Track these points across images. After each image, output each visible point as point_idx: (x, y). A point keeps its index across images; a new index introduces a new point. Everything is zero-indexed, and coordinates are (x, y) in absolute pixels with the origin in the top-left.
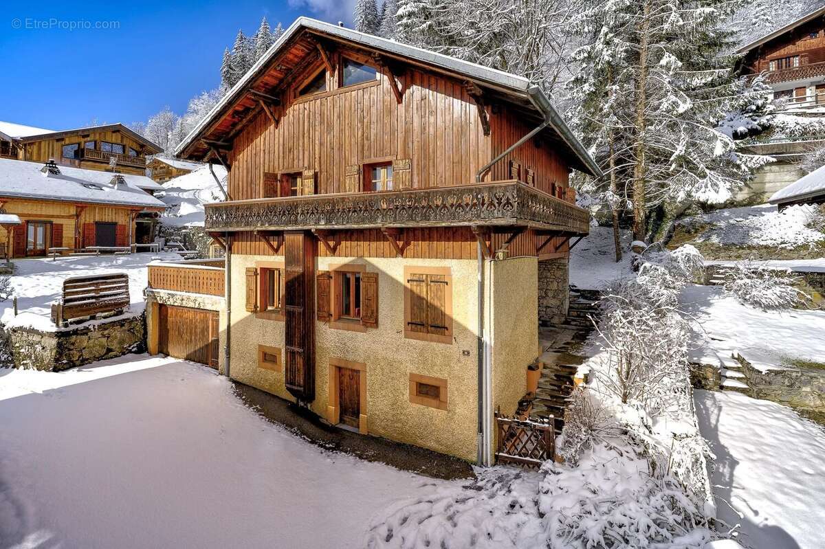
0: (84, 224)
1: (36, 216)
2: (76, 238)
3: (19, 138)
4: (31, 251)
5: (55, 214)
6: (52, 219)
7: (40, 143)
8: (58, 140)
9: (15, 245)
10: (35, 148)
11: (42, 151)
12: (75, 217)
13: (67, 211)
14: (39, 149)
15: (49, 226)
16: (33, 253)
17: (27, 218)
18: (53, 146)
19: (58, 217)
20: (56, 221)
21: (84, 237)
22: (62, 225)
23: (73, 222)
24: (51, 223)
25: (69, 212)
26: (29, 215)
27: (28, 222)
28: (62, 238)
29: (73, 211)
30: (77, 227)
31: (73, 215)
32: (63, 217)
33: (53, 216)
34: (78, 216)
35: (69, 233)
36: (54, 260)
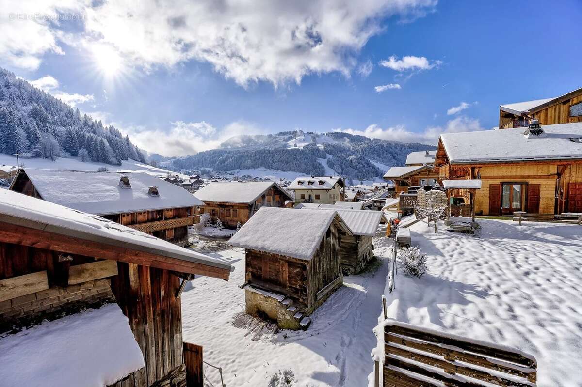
0: (569, 183)
1: (511, 177)
2: (556, 200)
3: (527, 111)
4: (506, 209)
5: (531, 174)
6: (527, 180)
7: (547, 109)
8: (564, 103)
9: (491, 204)
10: (542, 115)
11: (549, 116)
12: (556, 177)
13: (546, 171)
14: (546, 115)
15: (524, 186)
16: (508, 212)
17: (502, 180)
18: (559, 109)
19: (534, 177)
20: (532, 181)
21: (567, 197)
22: (539, 185)
23: (552, 182)
24: (527, 184)
25: (548, 171)
26: (504, 177)
27: (502, 183)
28: (539, 198)
29: (553, 169)
30: (558, 187)
31: (555, 175)
32: (540, 177)
33: (528, 177)
34: (559, 175)
35: (548, 193)
36: (520, 224)
